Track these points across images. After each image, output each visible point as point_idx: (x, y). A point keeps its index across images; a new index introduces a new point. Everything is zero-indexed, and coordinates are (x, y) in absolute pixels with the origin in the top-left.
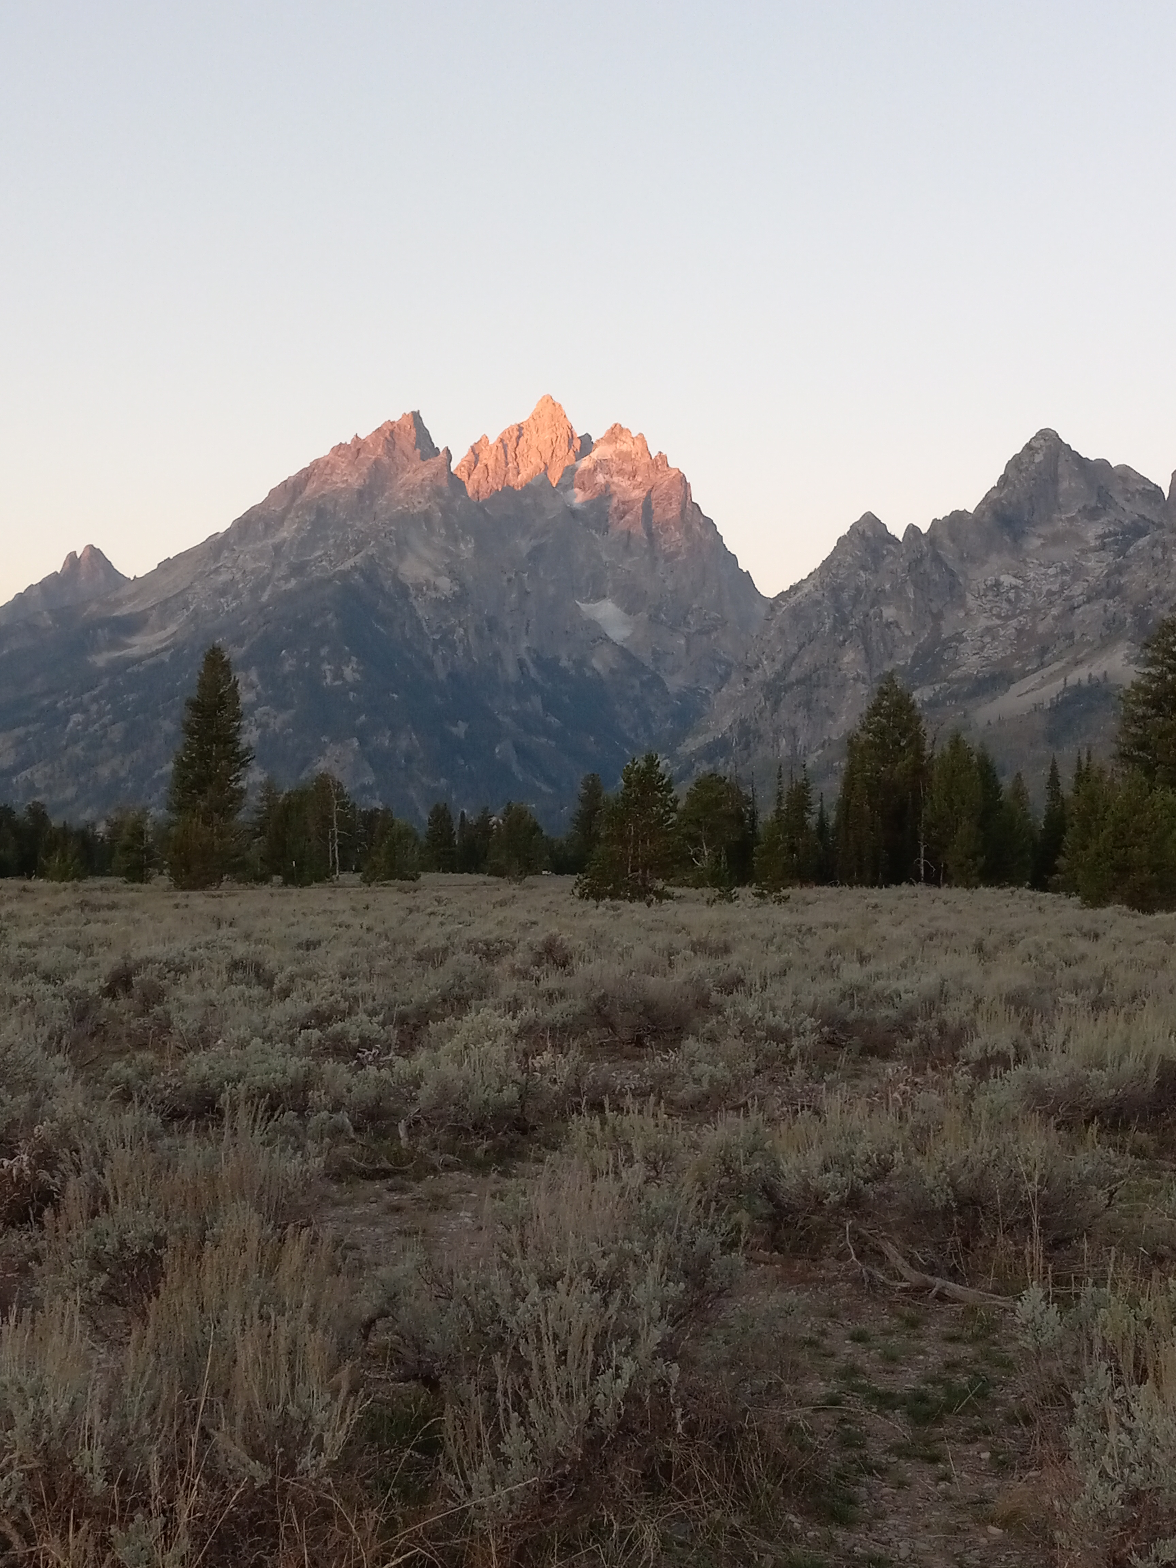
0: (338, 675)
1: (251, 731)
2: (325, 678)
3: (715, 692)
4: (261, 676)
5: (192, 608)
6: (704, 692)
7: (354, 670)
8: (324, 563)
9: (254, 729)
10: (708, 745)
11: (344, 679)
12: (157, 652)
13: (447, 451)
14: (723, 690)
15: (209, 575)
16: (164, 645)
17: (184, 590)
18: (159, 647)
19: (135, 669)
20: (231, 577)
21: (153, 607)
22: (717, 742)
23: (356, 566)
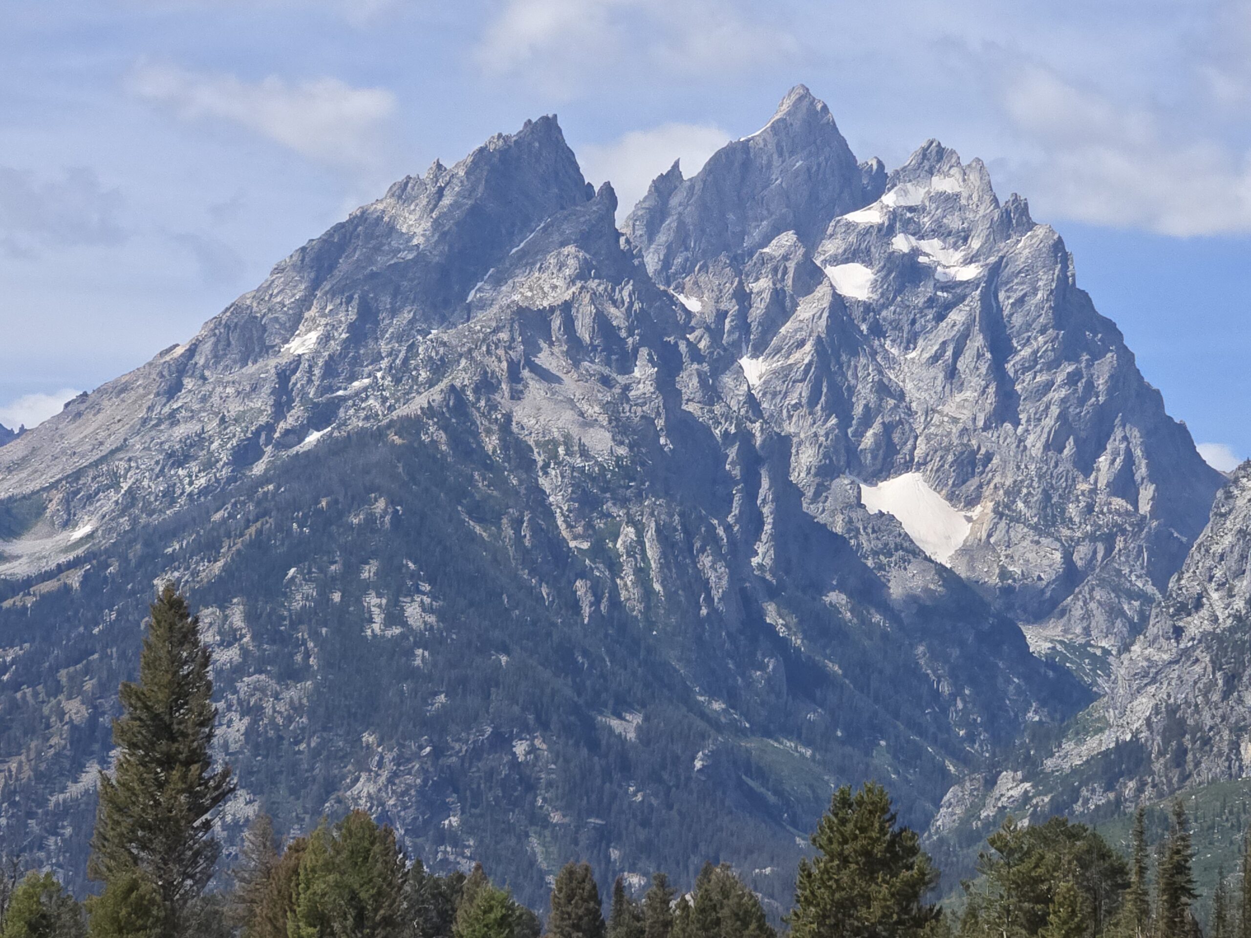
0: (394, 616)
1: (230, 721)
2: (371, 621)
3: (1120, 653)
4: (250, 617)
5: (125, 486)
6: (1099, 652)
7: (424, 608)
8: (371, 401)
9: (235, 716)
10: (1106, 754)
11: (404, 623)
12: (60, 569)
13: (608, 189)
14: (1136, 648)
15: (157, 425)
16: (71, 556)
17: (113, 452)
18: (63, 559)
19: (17, 600)
20: (198, 428)
21: (54, 486)
22: (1121, 747)
23: (430, 407)
